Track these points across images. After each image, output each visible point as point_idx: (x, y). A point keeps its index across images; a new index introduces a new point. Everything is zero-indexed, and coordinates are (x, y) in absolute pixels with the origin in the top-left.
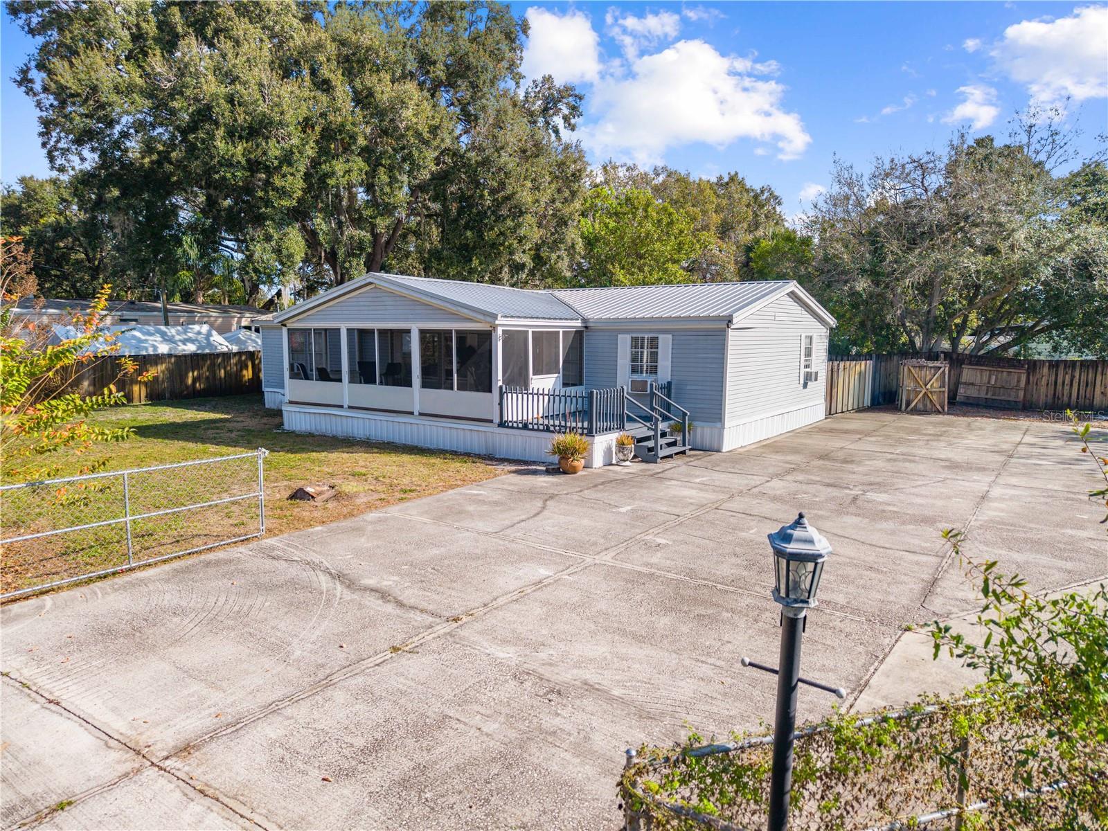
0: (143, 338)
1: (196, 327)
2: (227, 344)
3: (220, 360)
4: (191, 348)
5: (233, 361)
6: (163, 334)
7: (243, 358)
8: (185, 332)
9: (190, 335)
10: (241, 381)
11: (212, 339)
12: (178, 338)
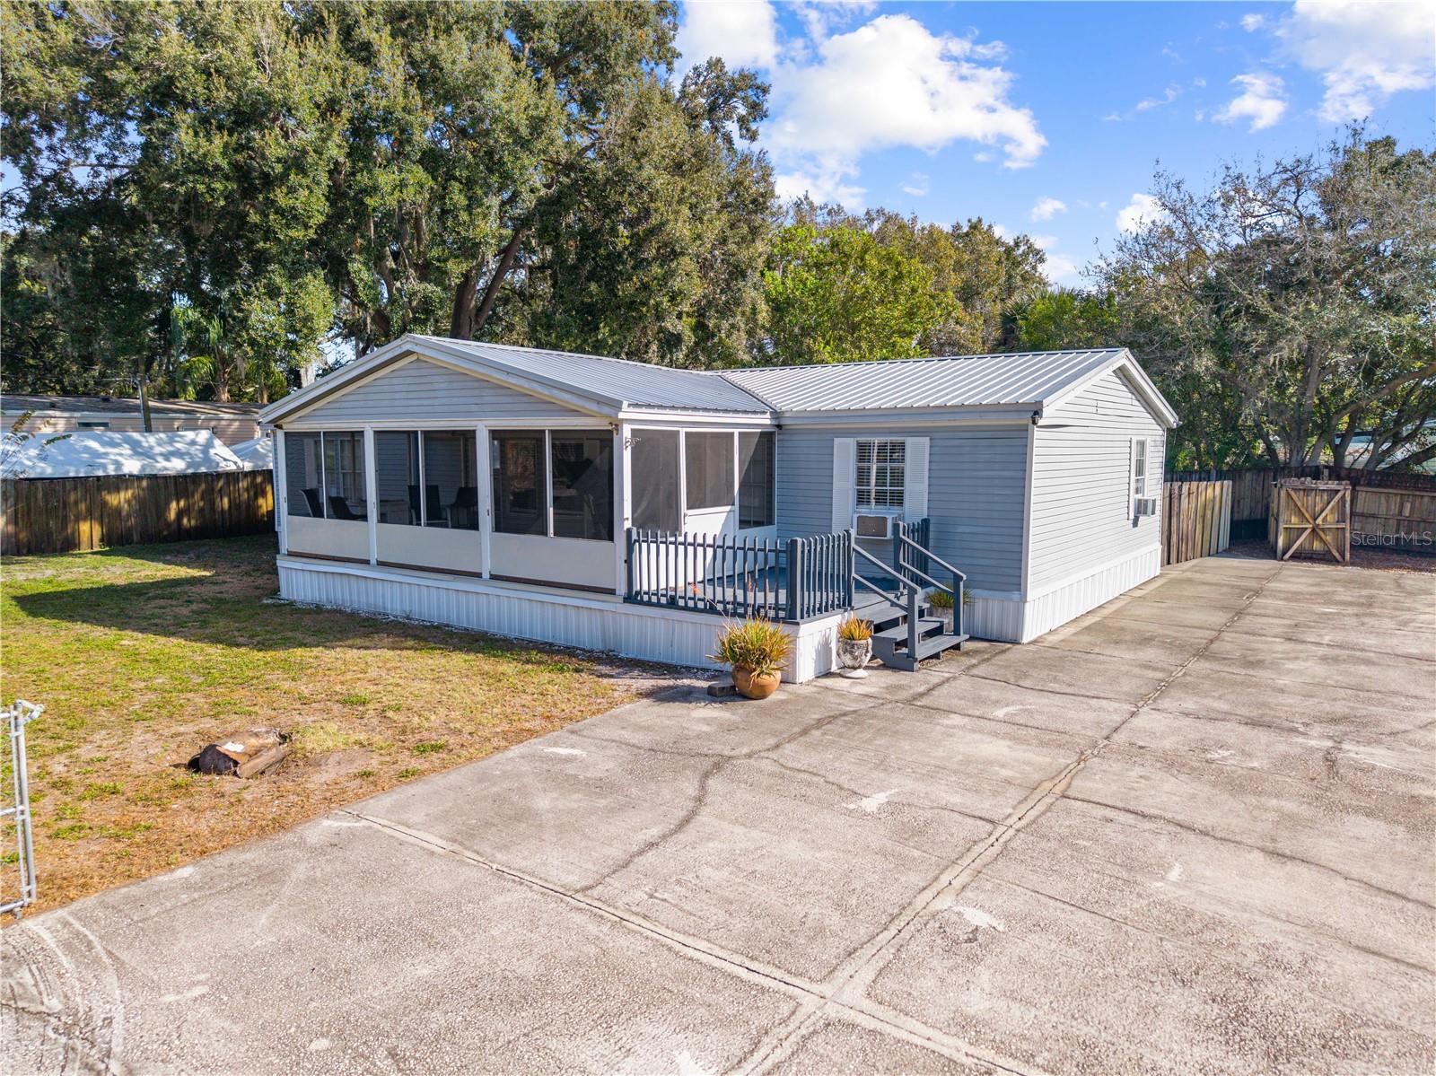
0: (102, 450)
1: (190, 435)
2: (235, 458)
3: (221, 483)
4: (177, 466)
5: (243, 484)
6: (135, 445)
7: (259, 480)
8: (171, 442)
9: (178, 445)
10: (255, 514)
11: (212, 451)
12: (158, 450)
